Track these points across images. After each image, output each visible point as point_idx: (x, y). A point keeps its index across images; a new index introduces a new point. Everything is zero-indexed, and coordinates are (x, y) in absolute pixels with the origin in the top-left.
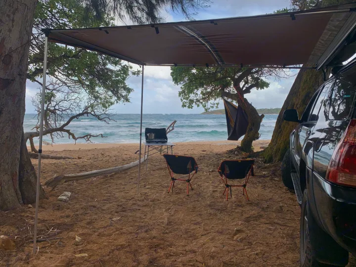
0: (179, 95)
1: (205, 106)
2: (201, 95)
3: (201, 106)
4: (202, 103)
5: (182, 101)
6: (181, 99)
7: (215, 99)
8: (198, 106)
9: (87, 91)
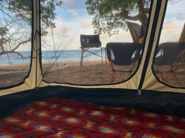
0: (92, 24)
1: (109, 33)
2: (107, 25)
3: (106, 32)
4: (107, 31)
5: (94, 28)
6: (94, 27)
7: (116, 28)
8: (105, 33)
9: (27, 23)
